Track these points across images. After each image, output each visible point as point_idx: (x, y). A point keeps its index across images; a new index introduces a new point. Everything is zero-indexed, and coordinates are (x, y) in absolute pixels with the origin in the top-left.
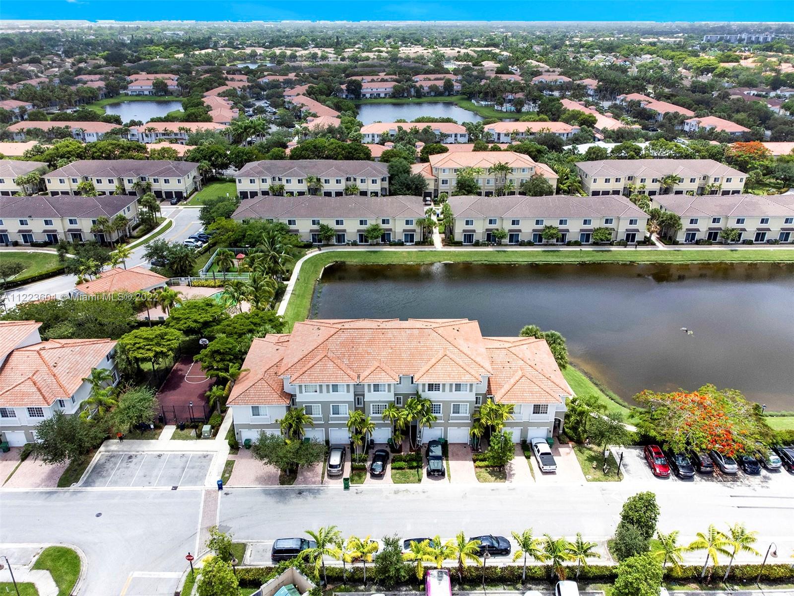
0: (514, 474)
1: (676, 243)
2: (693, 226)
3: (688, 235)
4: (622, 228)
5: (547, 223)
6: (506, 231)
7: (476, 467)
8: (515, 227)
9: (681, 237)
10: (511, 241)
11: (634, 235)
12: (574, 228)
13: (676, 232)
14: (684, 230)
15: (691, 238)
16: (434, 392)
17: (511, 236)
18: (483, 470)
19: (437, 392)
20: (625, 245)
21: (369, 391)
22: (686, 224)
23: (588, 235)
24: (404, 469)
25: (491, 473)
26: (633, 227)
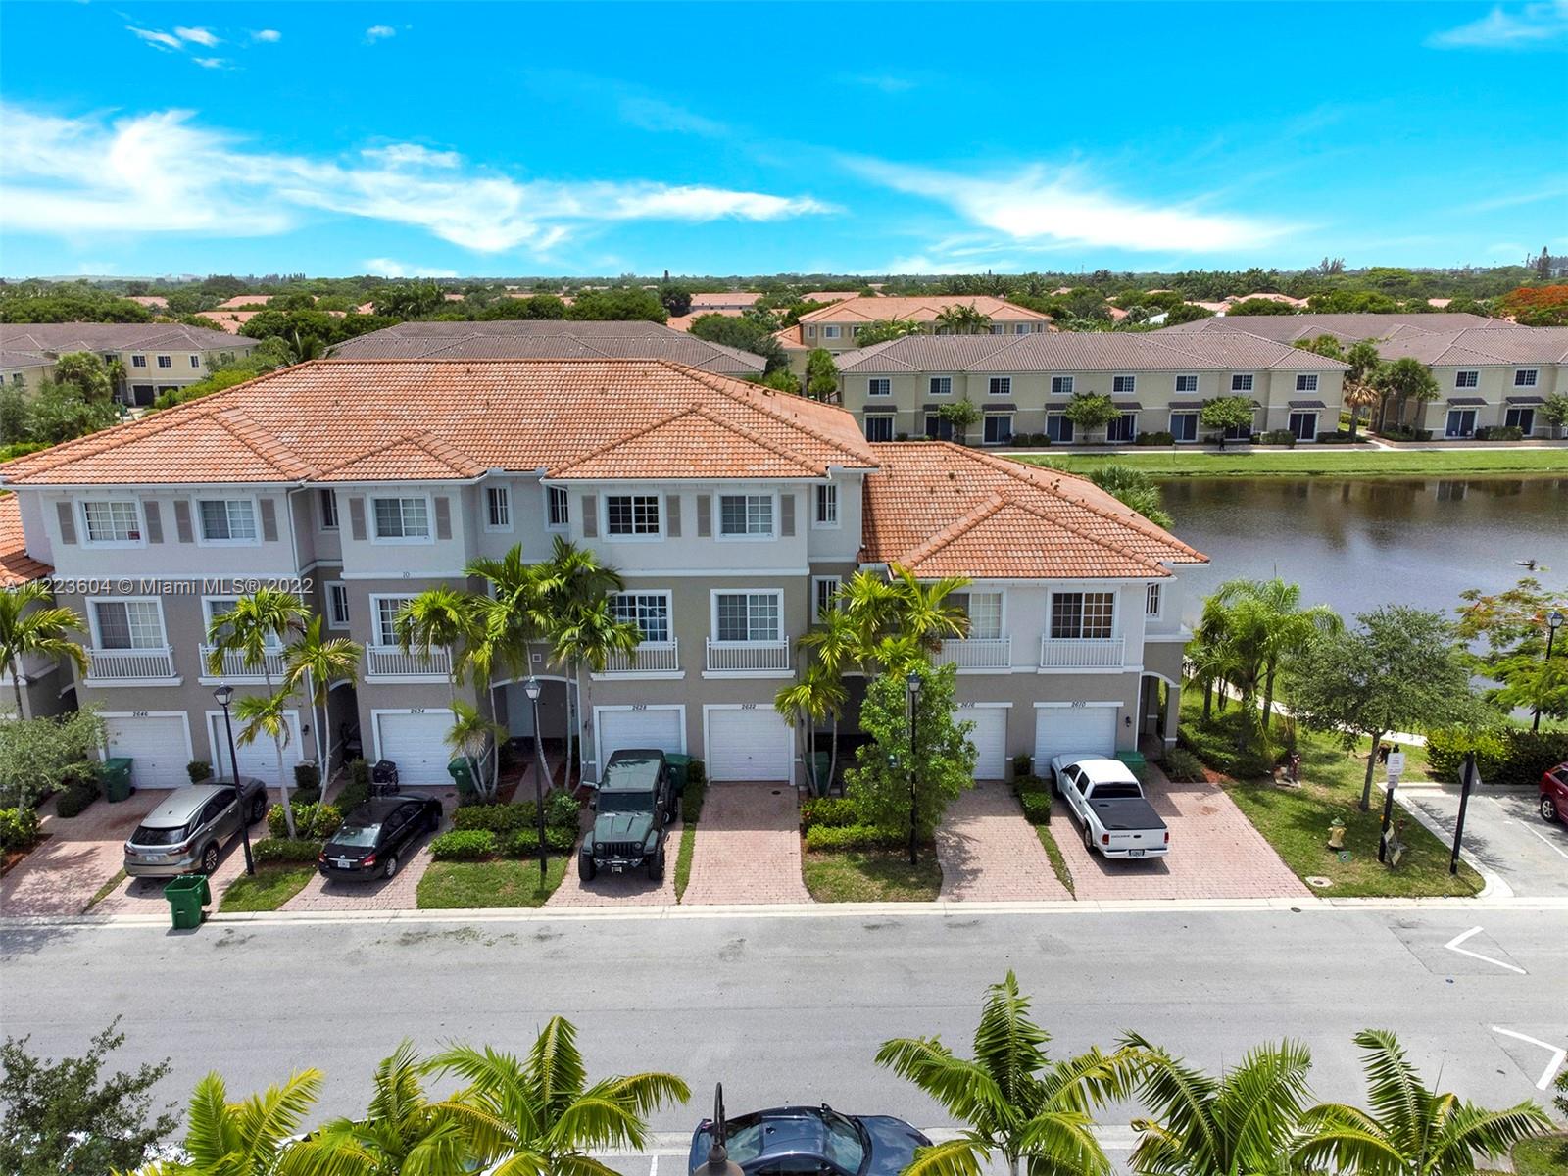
0: (975, 873)
1: (1423, 437)
2: (1466, 392)
3: (1454, 415)
4: (1279, 402)
5: (1080, 387)
6: (977, 409)
7: (811, 849)
8: (1000, 398)
9: (1436, 420)
10: (990, 436)
11: (1311, 418)
12: (1154, 403)
13: (1421, 409)
14: (1442, 402)
15: (1463, 426)
16: (635, 538)
17: (991, 422)
18: (839, 859)
19: (647, 537)
20: (1290, 443)
21: (359, 532)
22: (1447, 388)
23: (1191, 420)
24: (486, 857)
25: (870, 870)
26: (1306, 395)
